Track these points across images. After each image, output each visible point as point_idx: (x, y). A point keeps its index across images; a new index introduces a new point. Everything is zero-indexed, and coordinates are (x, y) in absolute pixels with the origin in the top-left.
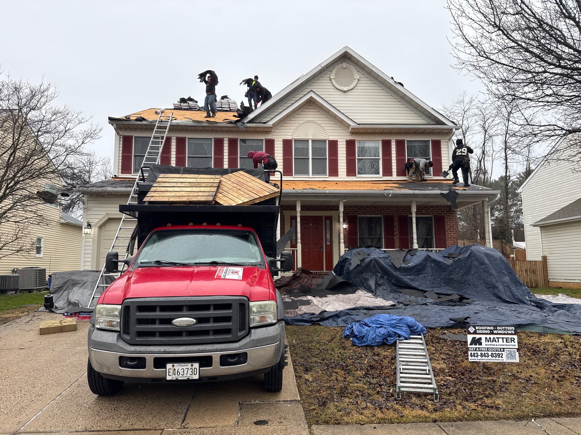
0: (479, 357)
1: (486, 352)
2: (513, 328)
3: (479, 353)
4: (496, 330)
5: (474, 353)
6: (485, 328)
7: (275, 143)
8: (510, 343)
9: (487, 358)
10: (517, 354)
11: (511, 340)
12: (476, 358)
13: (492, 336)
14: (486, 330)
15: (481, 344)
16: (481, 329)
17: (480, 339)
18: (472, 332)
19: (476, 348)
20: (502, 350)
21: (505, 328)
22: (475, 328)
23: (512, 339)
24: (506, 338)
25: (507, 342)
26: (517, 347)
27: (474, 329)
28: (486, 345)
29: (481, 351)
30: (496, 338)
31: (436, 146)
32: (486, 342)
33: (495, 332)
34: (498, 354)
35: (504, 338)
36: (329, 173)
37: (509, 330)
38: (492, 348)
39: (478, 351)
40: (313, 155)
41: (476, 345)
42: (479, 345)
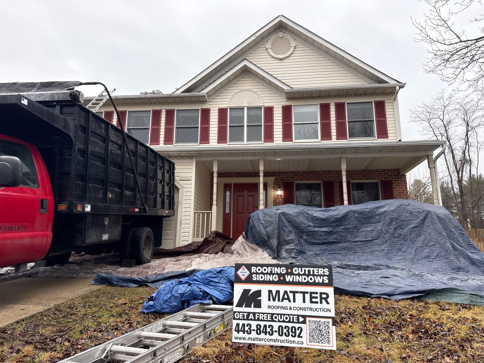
0: (254, 334)
1: (268, 324)
2: (326, 270)
3: (254, 324)
4: (292, 274)
5: (243, 325)
6: (269, 270)
7: (211, 112)
8: (319, 306)
9: (270, 337)
10: (333, 330)
11: (321, 298)
12: (246, 335)
13: (282, 288)
14: (271, 273)
15: (258, 305)
16: (262, 273)
17: (258, 293)
18: (243, 278)
19: (249, 313)
20: (301, 319)
21: (309, 271)
22: (250, 270)
23: (324, 296)
24: (311, 293)
25: (311, 302)
26: (333, 314)
27: (248, 273)
28: (269, 307)
29: (258, 320)
30: (291, 292)
31: (380, 107)
32: (269, 300)
33: (289, 278)
34: (292, 327)
35: (307, 293)
36: (265, 139)
37: (317, 276)
38: (281, 315)
39: (251, 320)
40: (248, 122)
41: (248, 306)
42: (255, 307)
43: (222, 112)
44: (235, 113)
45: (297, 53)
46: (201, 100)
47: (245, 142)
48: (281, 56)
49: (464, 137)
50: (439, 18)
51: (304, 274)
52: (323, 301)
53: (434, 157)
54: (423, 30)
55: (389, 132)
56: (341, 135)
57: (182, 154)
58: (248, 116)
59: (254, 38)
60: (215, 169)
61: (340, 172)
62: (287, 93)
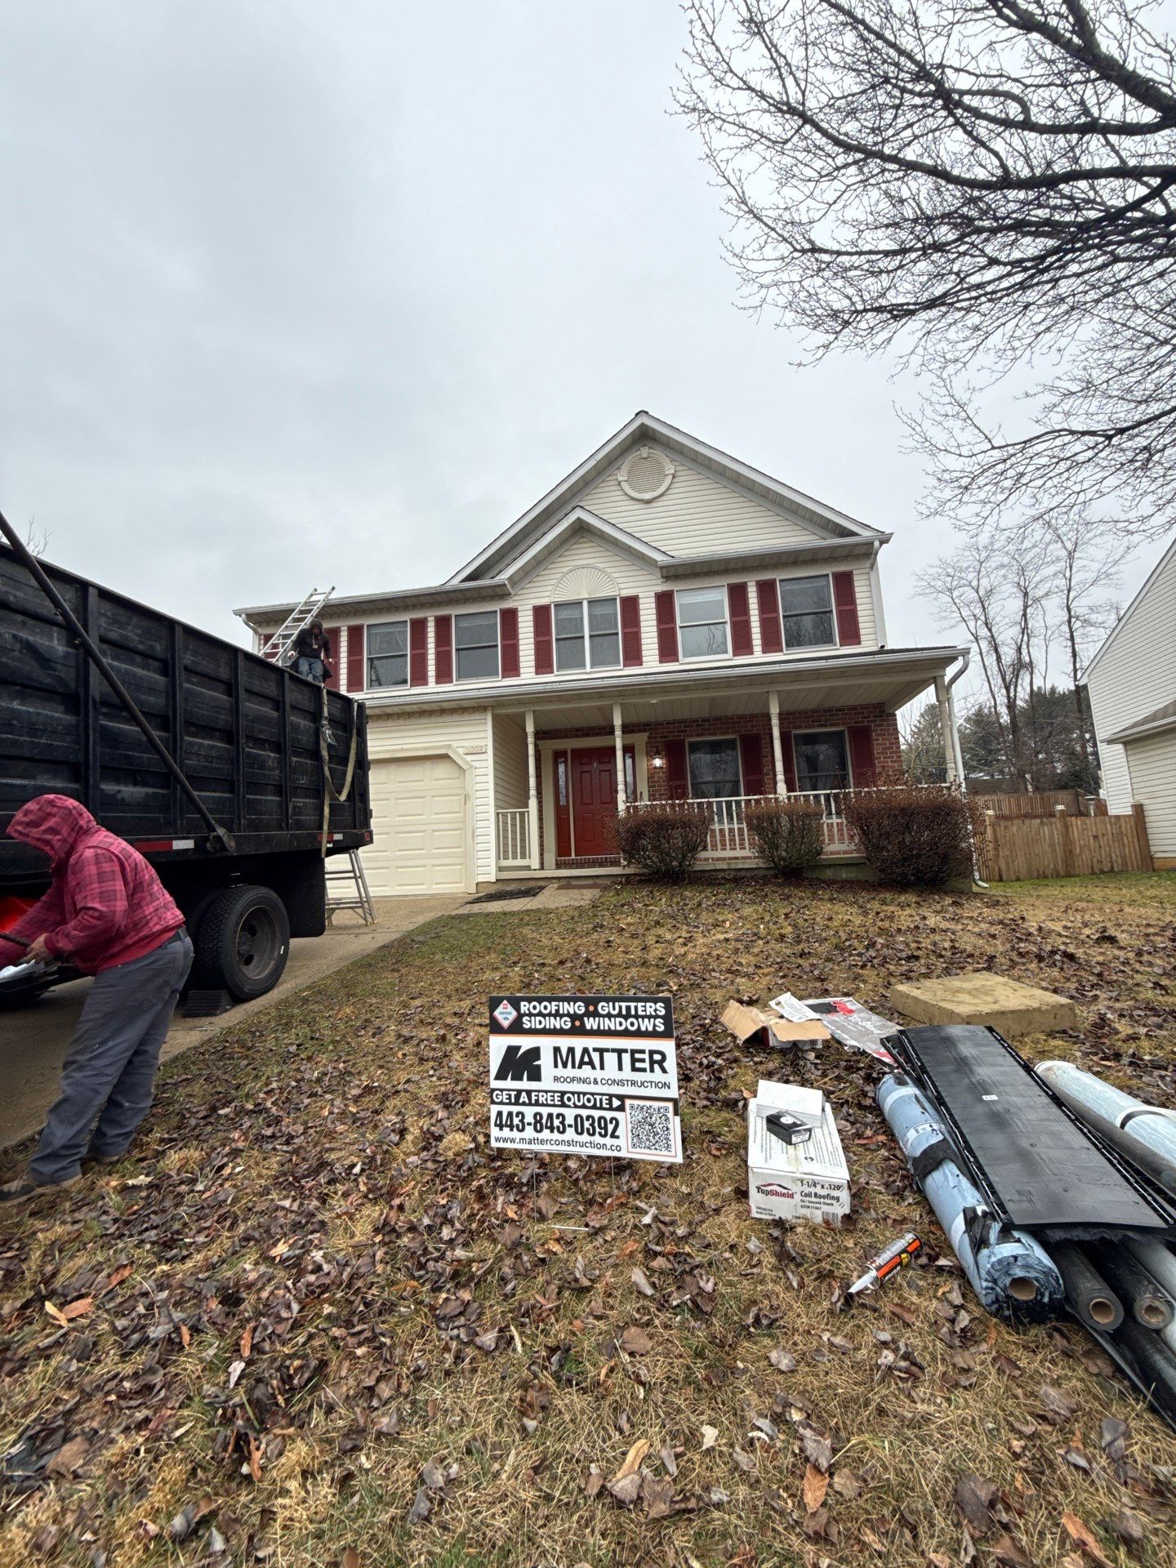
0: (529, 1132)
1: (555, 1111)
2: (660, 1005)
3: (529, 1112)
4: (596, 1014)
5: (510, 1114)
6: (552, 1007)
7: (520, 614)
8: (647, 1076)
9: (560, 1137)
10: (675, 1123)
11: (652, 1062)
12: (515, 1134)
13: (579, 1043)
14: (557, 1014)
15: (535, 1075)
16: (540, 1014)
17: (535, 1053)
18: (506, 1024)
19: (519, 1092)
20: (616, 1103)
21: (628, 1008)
22: (518, 1008)
23: (657, 1057)
24: (633, 1052)
25: (634, 1069)
26: (674, 1093)
27: (514, 1014)
28: (556, 1079)
29: (537, 1104)
30: (595, 1050)
31: (845, 583)
32: (556, 1066)
33: (590, 1023)
34: (600, 1118)
35: (626, 1051)
36: (625, 659)
37: (643, 1017)
38: (579, 1094)
39: (524, 1104)
40: (591, 629)
41: (518, 1077)
42: (529, 1079)
43: (541, 614)
44: (566, 614)
45: (679, 487)
46: (499, 593)
47: (588, 669)
48: (647, 496)
49: (1018, 618)
50: (948, 399)
51: (620, 1015)
52: (656, 1066)
53: (947, 679)
54: (918, 429)
55: (862, 632)
56: (771, 643)
57: (465, 704)
58: (590, 616)
59: (592, 463)
60: (530, 728)
61: (768, 717)
62: (662, 568)
